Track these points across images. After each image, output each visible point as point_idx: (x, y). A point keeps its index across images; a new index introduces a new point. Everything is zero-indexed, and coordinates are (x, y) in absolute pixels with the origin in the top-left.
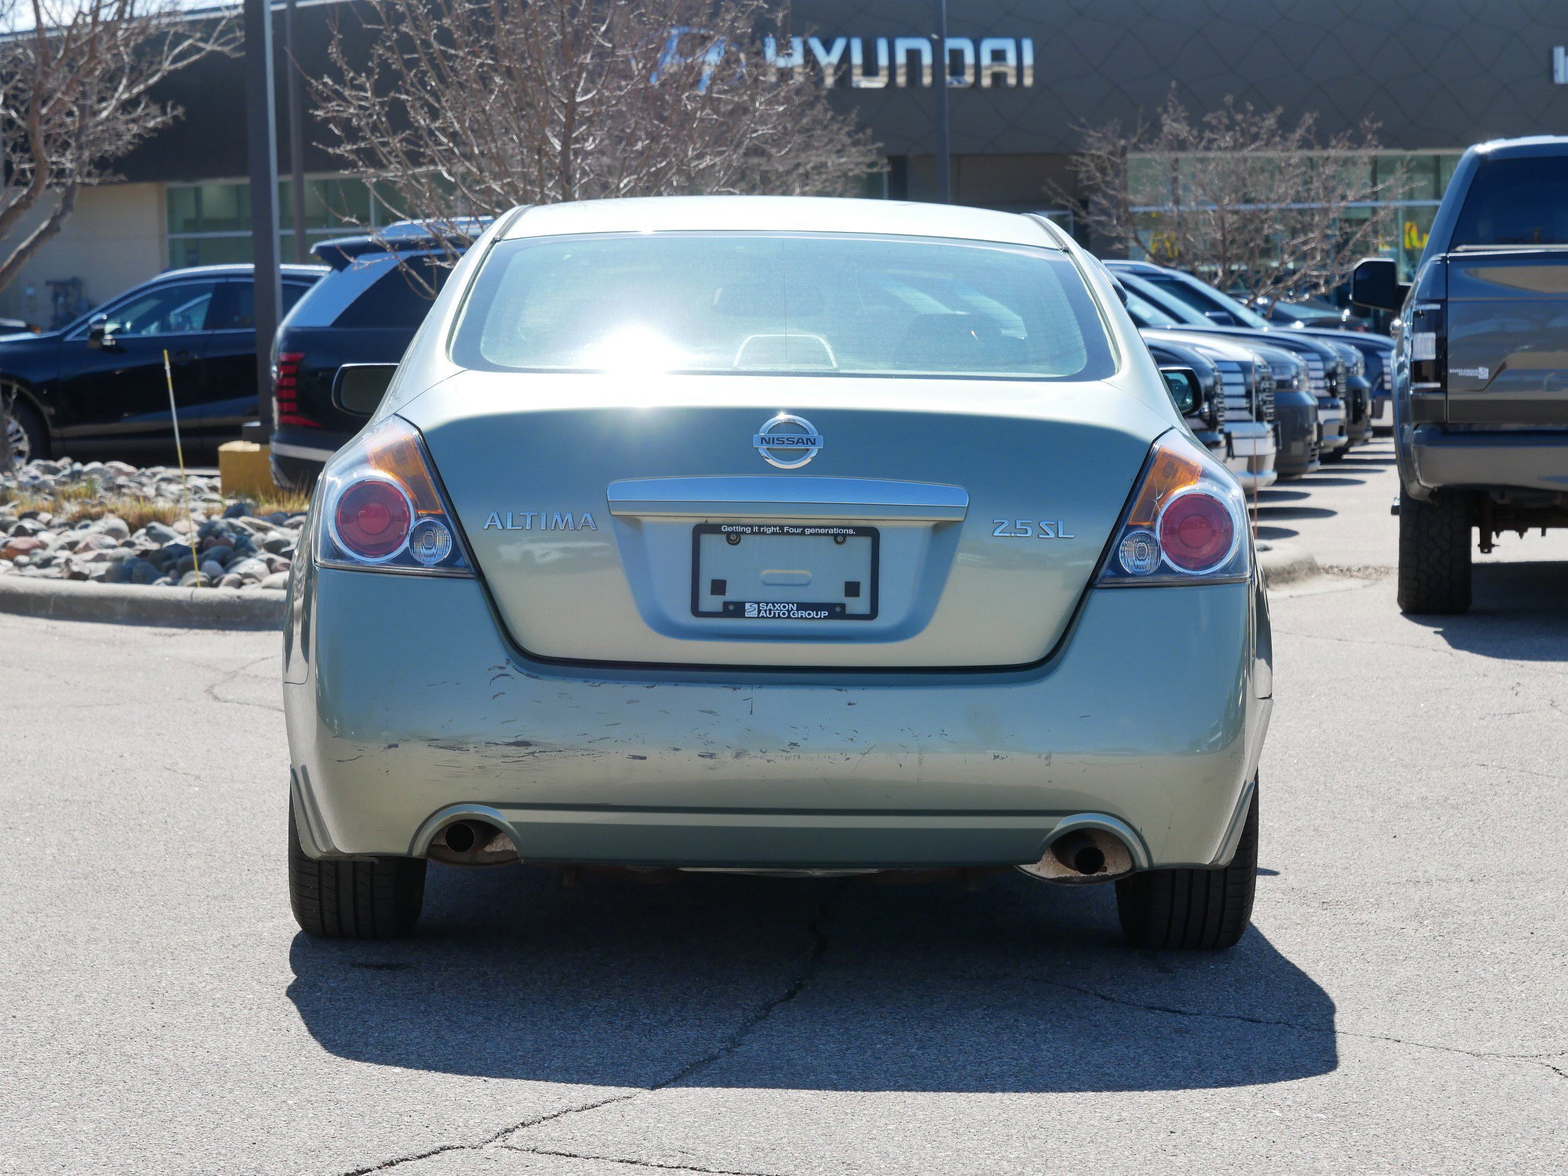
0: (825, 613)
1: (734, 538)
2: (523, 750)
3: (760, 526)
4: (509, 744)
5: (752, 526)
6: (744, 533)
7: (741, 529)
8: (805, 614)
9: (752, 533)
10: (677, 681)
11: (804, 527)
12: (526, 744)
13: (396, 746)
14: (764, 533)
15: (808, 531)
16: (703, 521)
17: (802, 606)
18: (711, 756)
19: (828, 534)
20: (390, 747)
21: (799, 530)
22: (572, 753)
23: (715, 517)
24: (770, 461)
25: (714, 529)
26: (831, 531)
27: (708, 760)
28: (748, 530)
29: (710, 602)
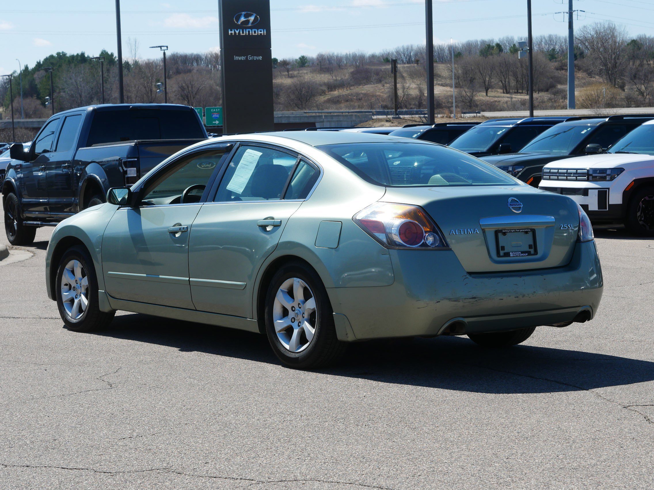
0: (527, 254)
1: (504, 234)
2: (474, 300)
3: (511, 230)
4: (470, 298)
5: (509, 230)
6: (507, 232)
7: (507, 231)
8: (522, 255)
9: (509, 232)
10: (507, 276)
11: (520, 230)
12: (474, 298)
13: (439, 302)
14: (512, 232)
15: (521, 231)
16: (497, 229)
17: (522, 252)
18: (517, 297)
19: (523, 231)
20: (437, 302)
21: (519, 230)
22: (486, 299)
23: (500, 228)
24: (514, 211)
25: (500, 231)
26: (524, 230)
27: (517, 299)
28: (508, 231)
29: (502, 253)
